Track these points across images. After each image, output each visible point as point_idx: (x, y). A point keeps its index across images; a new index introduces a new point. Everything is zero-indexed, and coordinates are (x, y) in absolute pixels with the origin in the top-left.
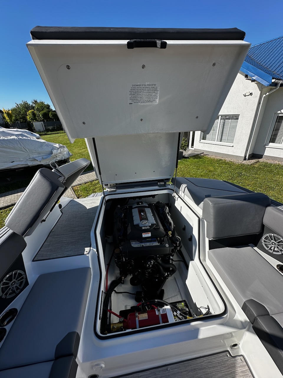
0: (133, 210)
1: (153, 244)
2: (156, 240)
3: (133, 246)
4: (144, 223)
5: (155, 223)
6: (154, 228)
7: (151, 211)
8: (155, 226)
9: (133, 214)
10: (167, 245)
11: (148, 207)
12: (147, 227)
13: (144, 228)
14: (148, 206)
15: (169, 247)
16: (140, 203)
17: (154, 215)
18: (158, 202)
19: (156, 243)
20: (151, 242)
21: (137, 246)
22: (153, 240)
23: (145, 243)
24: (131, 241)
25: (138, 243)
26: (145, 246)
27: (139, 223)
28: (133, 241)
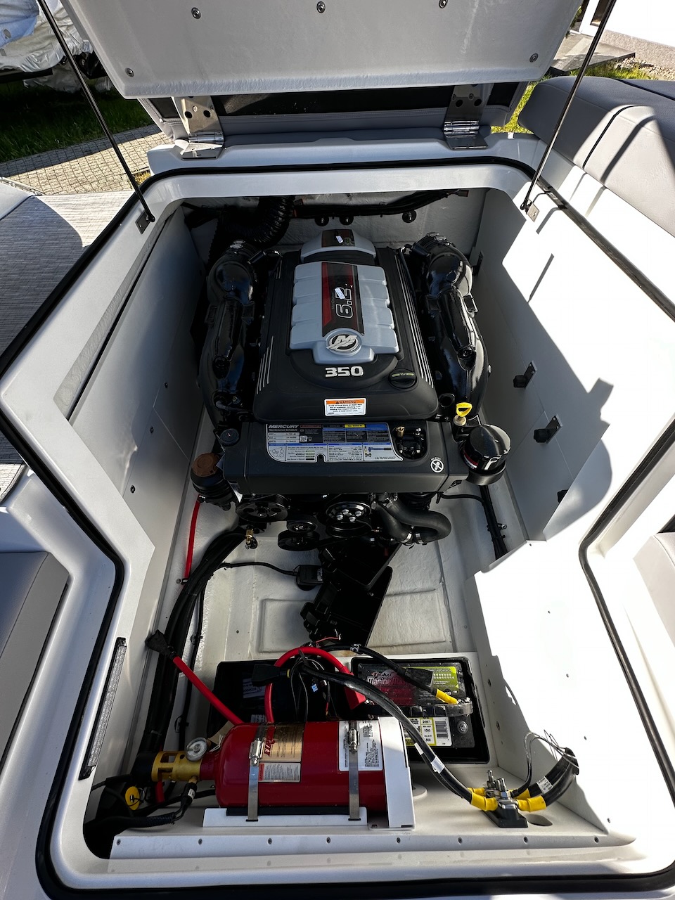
0: (301, 271)
1: (368, 453)
2: (386, 432)
3: (276, 455)
4: (340, 345)
5: (397, 350)
6: (388, 378)
7: (384, 283)
8: (394, 362)
9: (298, 293)
10: (437, 464)
11: (376, 262)
12: (350, 366)
13: (333, 372)
14: (374, 253)
15: (448, 472)
16: (340, 240)
17: (396, 306)
18: (428, 241)
19: (385, 449)
20: (361, 443)
21: (292, 455)
22: (373, 429)
23: (335, 446)
24: (268, 429)
25: (298, 442)
26: (331, 461)
27: (315, 343)
28: (280, 428)
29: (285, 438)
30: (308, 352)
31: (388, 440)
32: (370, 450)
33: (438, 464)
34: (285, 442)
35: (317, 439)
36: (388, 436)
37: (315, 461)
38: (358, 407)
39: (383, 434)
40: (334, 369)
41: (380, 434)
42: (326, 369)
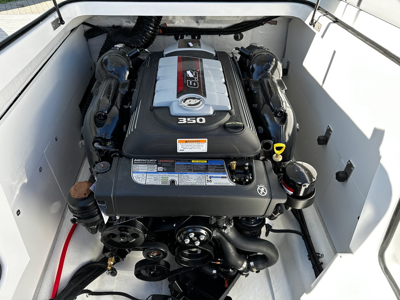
0: (163, 62)
1: (209, 179)
2: (223, 166)
3: (138, 179)
4: (190, 103)
7: (221, 69)
8: (228, 117)
11: (216, 58)
14: (214, 53)
16: (191, 44)
19: (222, 177)
20: (203, 173)
21: (151, 180)
22: (213, 164)
23: (184, 175)
24: (134, 162)
25: (156, 171)
26: (180, 184)
27: (171, 103)
28: (142, 162)
29: (146, 168)
30: (166, 109)
31: (225, 171)
32: (210, 177)
33: (263, 189)
34: (146, 171)
35: (170, 169)
36: (224, 168)
37: (169, 184)
38: (201, 146)
39: (220, 167)
40: (185, 119)
41: (218, 167)
42: (179, 118)
